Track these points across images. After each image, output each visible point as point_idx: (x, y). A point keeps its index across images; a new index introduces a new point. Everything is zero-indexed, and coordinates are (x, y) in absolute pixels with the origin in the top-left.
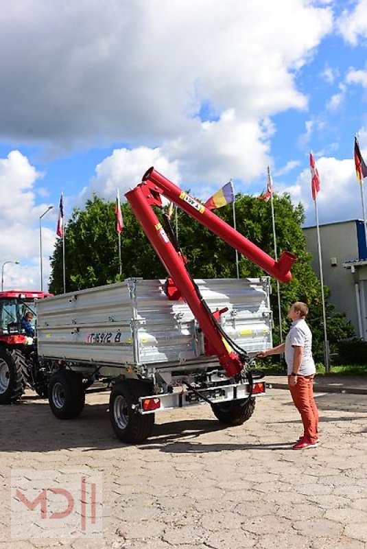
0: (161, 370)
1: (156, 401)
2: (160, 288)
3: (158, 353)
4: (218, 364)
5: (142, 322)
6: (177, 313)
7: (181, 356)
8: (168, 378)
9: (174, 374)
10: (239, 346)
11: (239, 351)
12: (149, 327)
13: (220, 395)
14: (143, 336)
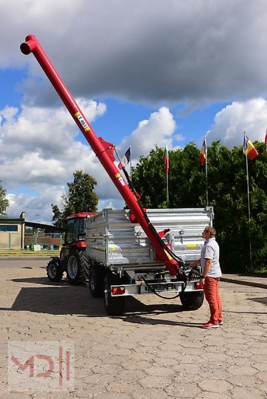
0: (127, 269)
1: (122, 289)
2: (126, 215)
3: (122, 258)
4: (164, 267)
5: (110, 237)
6: (137, 231)
7: (139, 261)
8: (132, 274)
9: (137, 272)
10: (177, 255)
11: (177, 259)
12: (116, 241)
13: (172, 288)
14: (112, 246)
